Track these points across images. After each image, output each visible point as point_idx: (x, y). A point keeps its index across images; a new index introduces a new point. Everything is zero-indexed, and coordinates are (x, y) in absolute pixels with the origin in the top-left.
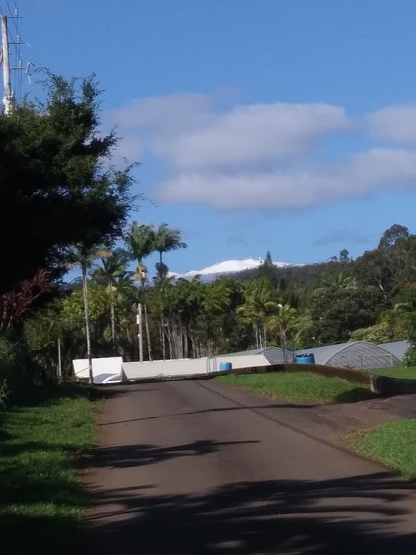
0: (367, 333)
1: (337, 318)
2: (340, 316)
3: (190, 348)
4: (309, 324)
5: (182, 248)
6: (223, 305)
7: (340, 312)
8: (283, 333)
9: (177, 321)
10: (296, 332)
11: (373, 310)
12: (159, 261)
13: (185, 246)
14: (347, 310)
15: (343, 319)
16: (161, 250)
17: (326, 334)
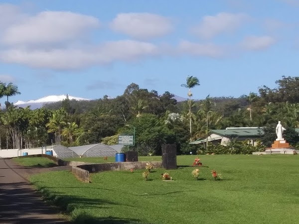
0: (110, 139)
1: (97, 130)
2: (98, 130)
3: (24, 143)
4: (83, 134)
5: (19, 95)
6: (40, 122)
7: (99, 128)
8: (71, 137)
9: (17, 130)
10: (78, 137)
11: (115, 127)
12: (7, 101)
13: (20, 93)
14: (102, 127)
15: (99, 132)
16: (8, 95)
17: (91, 139)
